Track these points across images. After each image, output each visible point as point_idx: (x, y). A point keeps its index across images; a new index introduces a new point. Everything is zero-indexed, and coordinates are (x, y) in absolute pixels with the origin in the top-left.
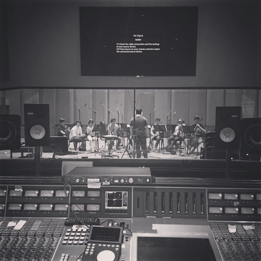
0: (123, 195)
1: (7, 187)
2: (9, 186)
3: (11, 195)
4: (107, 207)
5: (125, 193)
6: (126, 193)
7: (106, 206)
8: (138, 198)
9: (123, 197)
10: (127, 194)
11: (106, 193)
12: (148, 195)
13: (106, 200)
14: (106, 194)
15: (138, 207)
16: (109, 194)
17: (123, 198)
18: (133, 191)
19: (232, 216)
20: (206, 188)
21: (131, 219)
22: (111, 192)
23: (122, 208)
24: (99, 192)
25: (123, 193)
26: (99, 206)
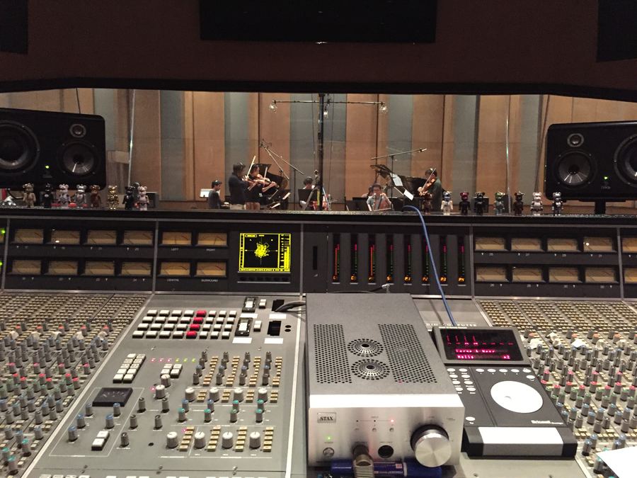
0: (281, 240)
1: (9, 222)
2: (11, 220)
3: (17, 240)
4: (242, 269)
5: (284, 237)
6: (288, 237)
7: (241, 264)
8: (315, 249)
9: (281, 245)
10: (290, 239)
11: (242, 236)
12: (336, 242)
13: (242, 252)
14: (242, 240)
15: (315, 267)
16: (247, 239)
17: (281, 248)
18: (304, 231)
19: (529, 286)
20: (469, 225)
21: (299, 294)
22: (253, 236)
23: (277, 269)
24: (225, 236)
25: (281, 237)
26: (223, 265)
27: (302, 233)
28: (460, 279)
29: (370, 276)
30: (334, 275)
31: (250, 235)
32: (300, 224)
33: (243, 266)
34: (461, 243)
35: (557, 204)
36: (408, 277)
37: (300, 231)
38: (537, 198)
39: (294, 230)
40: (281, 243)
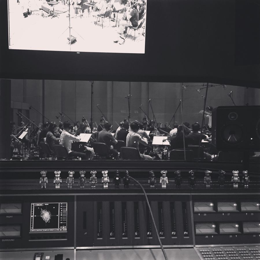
0: (60, 207)
4: (33, 230)
5: (63, 205)
6: (66, 205)
7: (32, 227)
8: (85, 213)
9: (60, 211)
10: (67, 207)
11: (33, 205)
13: (32, 217)
14: (32, 208)
15: (84, 227)
16: (36, 207)
17: (60, 213)
18: (77, 201)
19: (231, 236)
20: (189, 194)
21: (73, 248)
22: (41, 205)
23: (58, 229)
24: (20, 205)
25: (60, 205)
26: (19, 228)
27: (75, 202)
28: (185, 233)
29: (123, 232)
30: (98, 232)
31: (38, 205)
32: (74, 196)
33: (33, 228)
34: (185, 207)
35: (246, 178)
36: (150, 232)
37: (74, 201)
38: (236, 175)
39: (70, 200)
40: (60, 210)
